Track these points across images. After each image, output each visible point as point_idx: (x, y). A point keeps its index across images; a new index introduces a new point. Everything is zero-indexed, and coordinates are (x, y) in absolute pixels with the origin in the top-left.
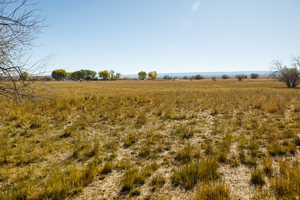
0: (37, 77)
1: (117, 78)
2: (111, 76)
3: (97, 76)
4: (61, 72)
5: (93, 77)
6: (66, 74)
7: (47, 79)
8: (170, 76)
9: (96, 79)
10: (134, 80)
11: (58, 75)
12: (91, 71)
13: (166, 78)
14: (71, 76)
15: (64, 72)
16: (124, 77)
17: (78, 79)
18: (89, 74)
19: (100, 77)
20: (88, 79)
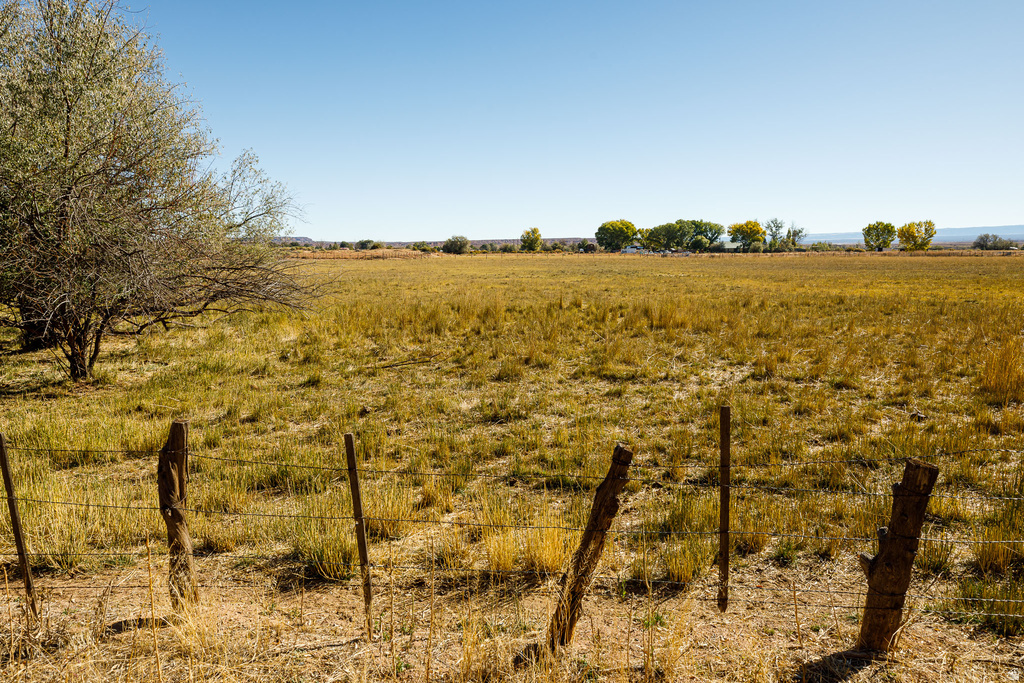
0: (563, 242)
1: (791, 243)
2: (769, 239)
3: (725, 238)
4: (621, 230)
5: (712, 240)
6: (635, 234)
7: (584, 247)
8: (1005, 236)
9: (720, 249)
10: (849, 250)
11: (613, 238)
12: (706, 224)
13: (983, 244)
14: (648, 239)
15: (628, 226)
16: (816, 241)
17: (667, 247)
18: (700, 233)
19: (733, 240)
20: (697, 247)
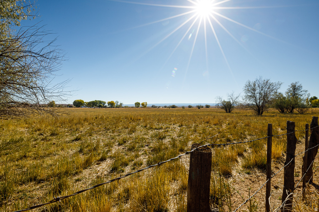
0: (62, 105)
1: (120, 106)
2: (116, 105)
3: (106, 104)
4: (80, 102)
5: (103, 105)
6: (84, 103)
7: (70, 106)
8: (156, 105)
9: (106, 107)
10: (132, 107)
11: (78, 104)
12: (102, 101)
13: (153, 107)
14: (88, 104)
15: (82, 101)
16: (125, 106)
17: (93, 106)
18: (101, 103)
19: (109, 105)
20: (100, 106)
